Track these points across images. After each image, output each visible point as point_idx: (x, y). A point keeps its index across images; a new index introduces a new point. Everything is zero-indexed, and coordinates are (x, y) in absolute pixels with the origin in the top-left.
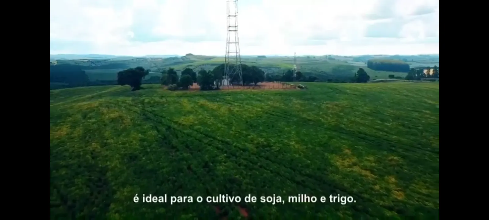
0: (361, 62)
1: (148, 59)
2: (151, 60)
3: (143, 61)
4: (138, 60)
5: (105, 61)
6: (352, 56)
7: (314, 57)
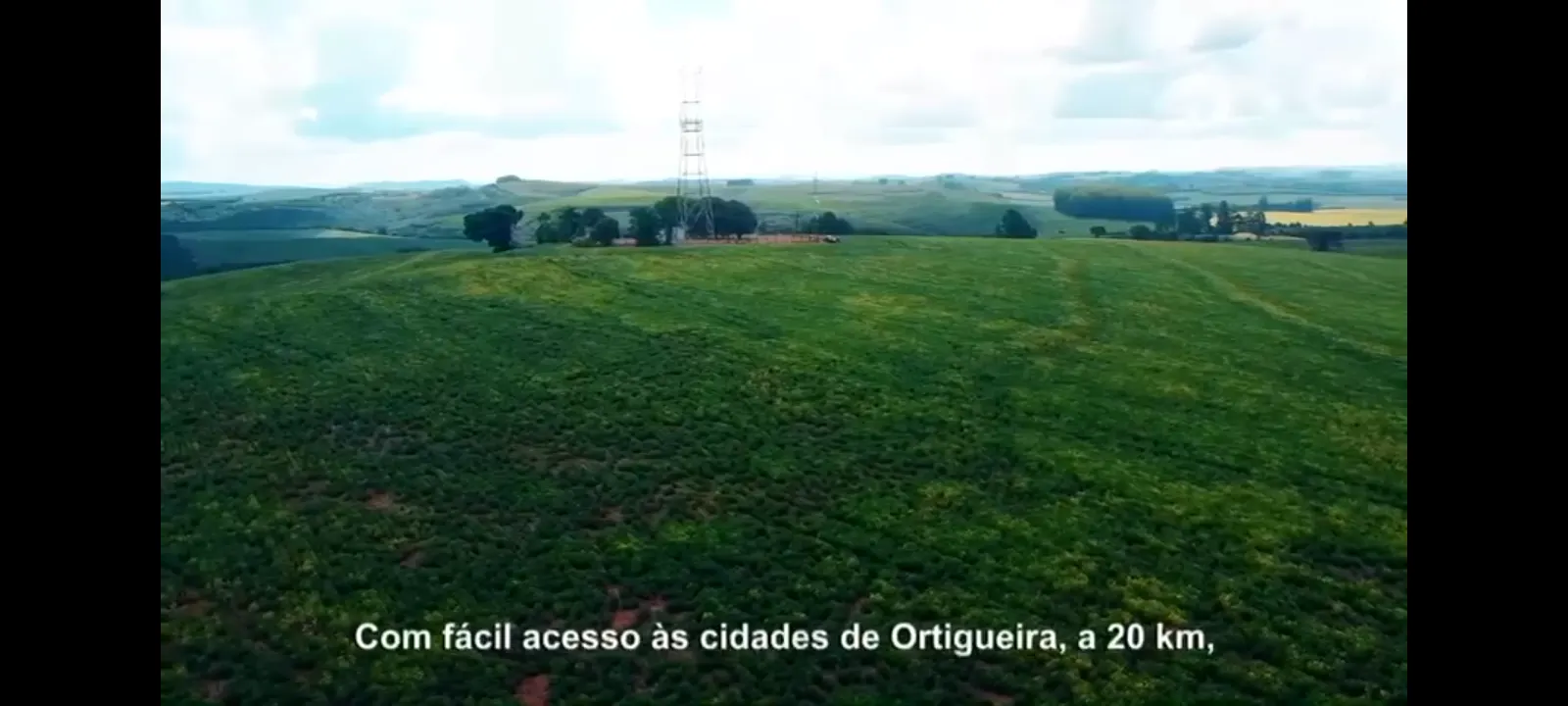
0: (1043, 194)
1: (374, 195)
2: (382, 198)
3: (357, 201)
4: (339, 197)
5: (227, 202)
6: (1017, 177)
7: (902, 182)
